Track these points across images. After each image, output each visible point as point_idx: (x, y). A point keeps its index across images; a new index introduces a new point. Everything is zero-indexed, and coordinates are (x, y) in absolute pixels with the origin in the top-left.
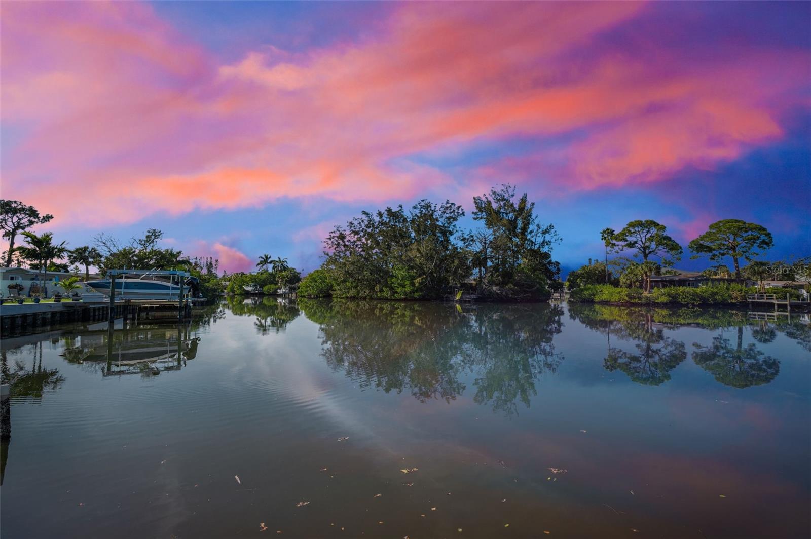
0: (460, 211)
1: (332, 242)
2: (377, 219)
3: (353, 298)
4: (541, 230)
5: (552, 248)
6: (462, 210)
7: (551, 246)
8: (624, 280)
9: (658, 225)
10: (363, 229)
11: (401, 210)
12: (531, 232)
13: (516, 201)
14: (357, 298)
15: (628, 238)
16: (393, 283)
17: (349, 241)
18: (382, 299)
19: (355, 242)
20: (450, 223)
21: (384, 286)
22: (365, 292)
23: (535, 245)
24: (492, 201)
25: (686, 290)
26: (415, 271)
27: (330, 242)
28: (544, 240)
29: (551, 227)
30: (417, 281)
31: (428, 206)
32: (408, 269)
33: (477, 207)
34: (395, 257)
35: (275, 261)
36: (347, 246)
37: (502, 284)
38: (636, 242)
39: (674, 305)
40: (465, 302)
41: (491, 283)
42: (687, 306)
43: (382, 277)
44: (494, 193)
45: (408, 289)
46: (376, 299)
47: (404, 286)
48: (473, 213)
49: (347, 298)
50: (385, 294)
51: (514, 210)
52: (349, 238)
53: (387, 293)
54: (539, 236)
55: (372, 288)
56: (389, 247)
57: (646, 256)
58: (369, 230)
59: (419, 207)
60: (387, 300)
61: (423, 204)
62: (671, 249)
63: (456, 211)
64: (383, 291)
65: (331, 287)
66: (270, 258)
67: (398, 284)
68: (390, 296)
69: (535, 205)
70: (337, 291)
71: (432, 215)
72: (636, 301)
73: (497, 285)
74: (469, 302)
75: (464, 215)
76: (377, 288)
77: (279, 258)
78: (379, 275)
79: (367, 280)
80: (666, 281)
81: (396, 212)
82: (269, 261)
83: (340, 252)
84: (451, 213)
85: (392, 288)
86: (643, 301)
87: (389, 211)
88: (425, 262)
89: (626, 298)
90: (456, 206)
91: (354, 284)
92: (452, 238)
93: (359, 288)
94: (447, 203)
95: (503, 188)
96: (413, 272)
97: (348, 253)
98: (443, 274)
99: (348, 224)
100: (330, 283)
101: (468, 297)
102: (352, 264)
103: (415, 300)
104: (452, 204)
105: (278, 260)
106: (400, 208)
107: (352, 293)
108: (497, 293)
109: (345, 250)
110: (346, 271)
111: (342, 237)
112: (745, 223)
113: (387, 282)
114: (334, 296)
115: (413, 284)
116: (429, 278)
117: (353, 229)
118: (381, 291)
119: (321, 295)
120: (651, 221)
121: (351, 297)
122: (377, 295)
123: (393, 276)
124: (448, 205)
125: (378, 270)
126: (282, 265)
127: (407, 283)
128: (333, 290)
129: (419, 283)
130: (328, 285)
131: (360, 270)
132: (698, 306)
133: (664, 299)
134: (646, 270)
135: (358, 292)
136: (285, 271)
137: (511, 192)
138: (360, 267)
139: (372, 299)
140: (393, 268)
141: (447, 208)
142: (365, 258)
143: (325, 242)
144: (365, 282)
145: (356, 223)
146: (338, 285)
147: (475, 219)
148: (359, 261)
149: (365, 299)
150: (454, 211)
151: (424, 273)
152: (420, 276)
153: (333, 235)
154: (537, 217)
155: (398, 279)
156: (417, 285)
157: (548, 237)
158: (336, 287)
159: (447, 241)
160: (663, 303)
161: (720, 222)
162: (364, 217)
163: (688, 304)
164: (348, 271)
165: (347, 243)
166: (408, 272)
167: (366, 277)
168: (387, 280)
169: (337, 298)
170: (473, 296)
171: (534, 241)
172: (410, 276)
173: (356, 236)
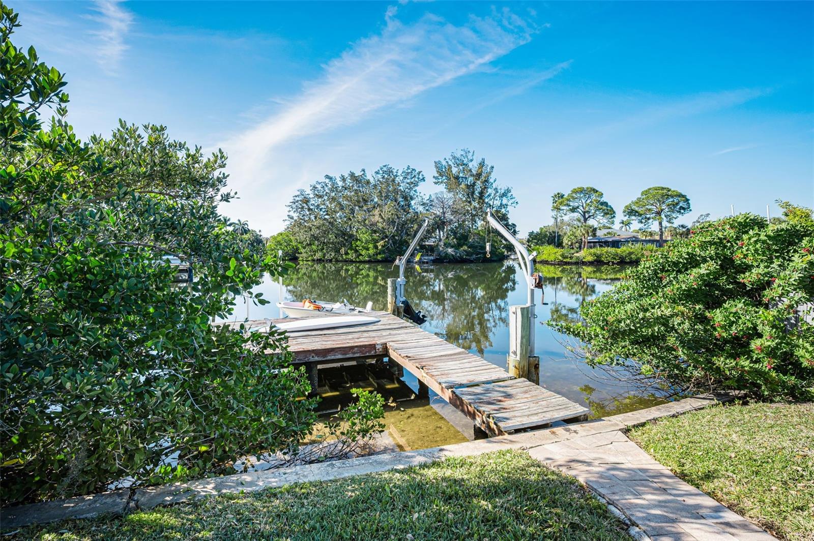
0: (421, 177)
1: (296, 206)
2: (340, 184)
3: (319, 261)
4: (498, 194)
5: (508, 211)
6: (423, 175)
7: (508, 209)
8: (566, 242)
9: (597, 191)
10: (327, 193)
11: (363, 174)
12: (489, 196)
13: (474, 166)
14: (323, 261)
15: (571, 204)
16: (357, 246)
17: (313, 205)
18: (347, 261)
19: (318, 205)
20: (410, 189)
21: (348, 249)
22: (331, 255)
23: (493, 208)
24: (453, 165)
25: (609, 251)
26: (378, 234)
27: (294, 206)
28: (501, 204)
29: (508, 191)
30: (380, 244)
31: (390, 172)
32: (372, 233)
33: (438, 172)
34: (359, 222)
35: (234, 223)
36: (312, 210)
37: (457, 247)
38: (578, 207)
39: (598, 263)
40: (424, 263)
41: (447, 245)
42: (608, 264)
43: (346, 240)
44: (454, 158)
45: (371, 252)
46: (341, 261)
47: (368, 249)
48: (434, 177)
49: (313, 260)
50: (350, 256)
51: (472, 175)
52: (314, 202)
53: (352, 256)
54: (497, 200)
55: (337, 251)
56: (352, 211)
57: (586, 220)
58: (333, 194)
59: (381, 172)
60: (352, 262)
61: (385, 169)
62: (606, 214)
63: (417, 176)
64: (348, 254)
65: (296, 250)
66: (229, 220)
67: (362, 247)
68: (355, 258)
69: (494, 169)
70: (303, 254)
71: (393, 180)
72: (568, 260)
73: (452, 247)
74: (427, 263)
75: (424, 181)
76: (343, 251)
77: (239, 221)
78: (344, 238)
79: (332, 243)
80: (602, 242)
81: (359, 176)
82: (228, 223)
83: (304, 215)
84: (412, 178)
85: (356, 251)
86: (574, 260)
87: (352, 175)
88: (387, 227)
89: (560, 258)
90: (417, 172)
91: (320, 247)
92: (413, 202)
93: (324, 251)
94: (408, 168)
95: (463, 153)
96: (375, 236)
97: (312, 217)
98: (404, 237)
99: (312, 188)
100: (296, 246)
101: (426, 258)
102: (317, 228)
103: (378, 262)
104: (413, 170)
105: (237, 222)
106: (363, 172)
107: (319, 255)
108: (452, 255)
109: (310, 214)
110: (311, 235)
111: (306, 201)
112: (669, 190)
113: (352, 245)
114: (301, 259)
115: (376, 247)
116: (391, 241)
117: (316, 192)
118: (347, 254)
119: (287, 258)
120: (591, 188)
121: (317, 260)
122: (342, 257)
123: (357, 240)
124: (409, 171)
125: (344, 234)
126: (243, 227)
127: (371, 246)
128: (299, 253)
129: (382, 246)
130: (293, 247)
131: (325, 234)
132: (616, 264)
133: (590, 258)
134: (584, 232)
135: (324, 255)
136: (246, 234)
137: (470, 157)
138: (325, 231)
139: (337, 261)
140: (357, 232)
141: (408, 173)
142: (330, 223)
143: (289, 206)
144: (331, 246)
145: (319, 186)
146: (304, 248)
147: (436, 183)
148: (323, 225)
149: (331, 261)
150: (415, 176)
151: (387, 237)
152: (383, 239)
153: (297, 199)
154: (495, 181)
155: (362, 242)
156: (380, 247)
157: (505, 201)
158: (303, 251)
159: (409, 205)
160: (589, 262)
161: (650, 189)
162: (327, 181)
163: (609, 262)
164: (314, 235)
165: (311, 207)
166: (371, 236)
167: (331, 241)
168: (351, 243)
169: (303, 260)
170: (432, 258)
171: (492, 204)
172: (373, 239)
173: (320, 200)
